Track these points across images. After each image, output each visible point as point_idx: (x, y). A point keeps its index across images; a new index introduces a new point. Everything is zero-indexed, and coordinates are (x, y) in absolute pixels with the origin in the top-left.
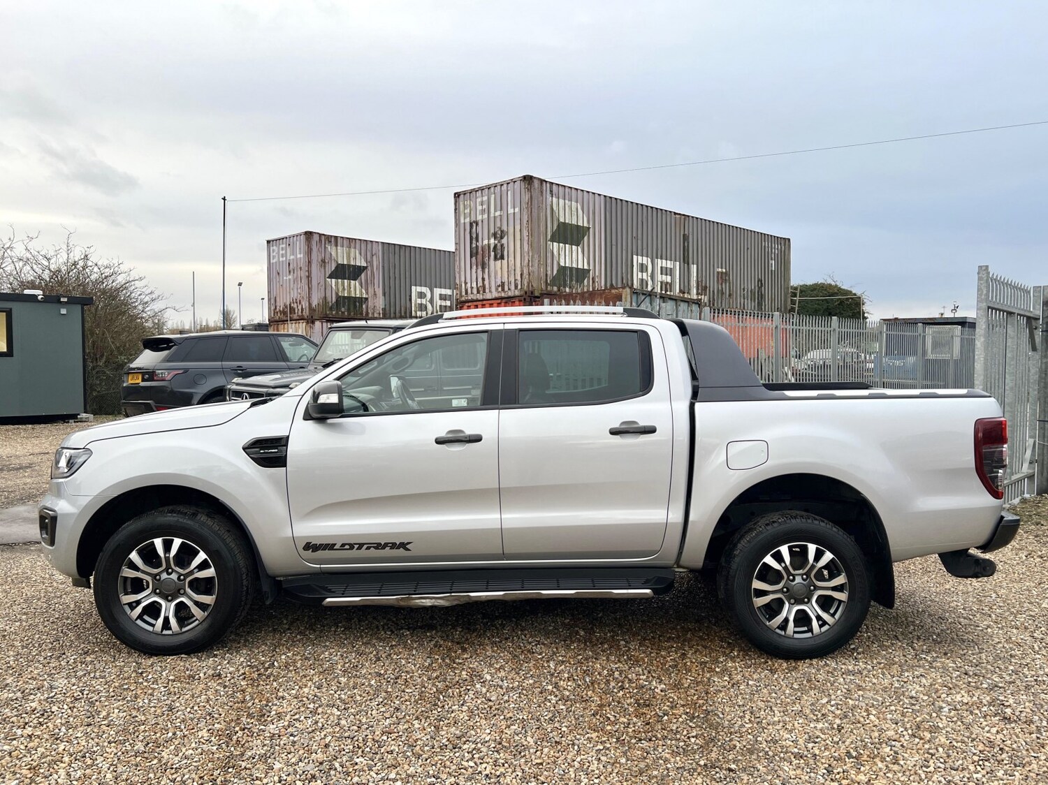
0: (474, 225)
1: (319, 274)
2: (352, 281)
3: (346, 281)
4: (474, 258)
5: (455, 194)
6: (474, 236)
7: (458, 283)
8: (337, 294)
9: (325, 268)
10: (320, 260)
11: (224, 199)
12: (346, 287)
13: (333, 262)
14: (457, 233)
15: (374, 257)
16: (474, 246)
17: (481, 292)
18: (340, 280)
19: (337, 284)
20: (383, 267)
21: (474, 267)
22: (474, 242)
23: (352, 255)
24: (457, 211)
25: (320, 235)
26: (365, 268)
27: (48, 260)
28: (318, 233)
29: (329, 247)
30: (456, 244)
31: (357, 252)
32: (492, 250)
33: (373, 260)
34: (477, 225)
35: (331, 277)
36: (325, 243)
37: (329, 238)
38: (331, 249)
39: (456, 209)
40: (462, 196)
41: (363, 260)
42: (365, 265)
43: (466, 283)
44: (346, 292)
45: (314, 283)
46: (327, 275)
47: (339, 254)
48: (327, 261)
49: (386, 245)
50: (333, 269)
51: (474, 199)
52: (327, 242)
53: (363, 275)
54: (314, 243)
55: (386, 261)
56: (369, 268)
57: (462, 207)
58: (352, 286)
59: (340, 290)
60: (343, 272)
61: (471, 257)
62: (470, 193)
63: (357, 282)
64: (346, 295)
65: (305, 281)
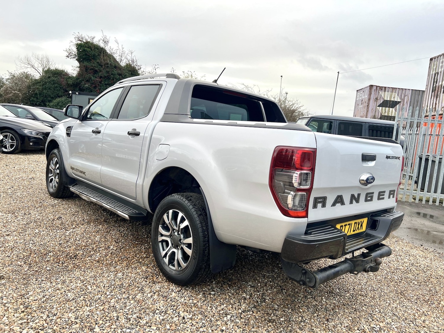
0: (437, 74)
1: (373, 104)
2: (391, 109)
3: (387, 108)
4: (433, 93)
5: (431, 59)
6: (435, 80)
7: (424, 106)
8: (381, 114)
9: (377, 102)
10: (375, 98)
11: (338, 73)
12: (387, 111)
13: (382, 99)
14: (428, 80)
15: (406, 97)
16: (434, 86)
17: (434, 111)
18: (384, 108)
19: (382, 110)
20: (411, 102)
21: (433, 97)
22: (435, 84)
23: (393, 96)
24: (430, 68)
25: (377, 87)
26: (399, 102)
27: (275, 99)
28: (376, 86)
29: (381, 92)
30: (427, 85)
31: (396, 94)
32: (442, 87)
33: (404, 99)
34: (438, 74)
35: (379, 106)
36: (379, 90)
37: (381, 88)
38: (382, 93)
39: (429, 67)
40: (433, 60)
41: (399, 98)
42: (400, 101)
43: (427, 106)
44: (386, 113)
45: (370, 108)
46: (378, 105)
47: (386, 96)
48: (378, 99)
49: (414, 91)
50: (381, 102)
51: (439, 61)
52: (380, 90)
53: (398, 106)
54: (373, 90)
55: (412, 99)
56: (402, 102)
57: (433, 65)
58: (390, 111)
59: (383, 112)
60: (387, 104)
61: (432, 92)
62: (438, 57)
63: (394, 109)
64: (386, 115)
65: (366, 108)
